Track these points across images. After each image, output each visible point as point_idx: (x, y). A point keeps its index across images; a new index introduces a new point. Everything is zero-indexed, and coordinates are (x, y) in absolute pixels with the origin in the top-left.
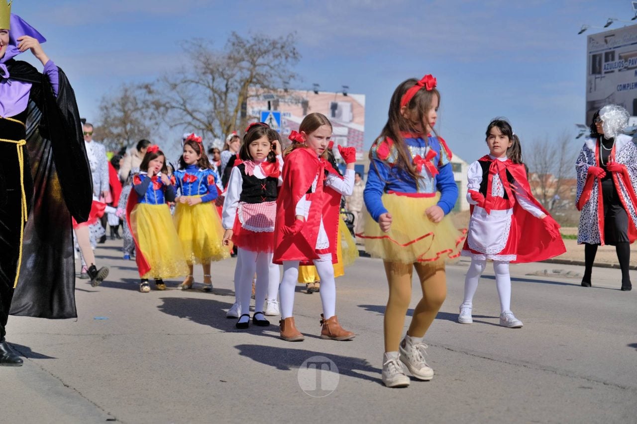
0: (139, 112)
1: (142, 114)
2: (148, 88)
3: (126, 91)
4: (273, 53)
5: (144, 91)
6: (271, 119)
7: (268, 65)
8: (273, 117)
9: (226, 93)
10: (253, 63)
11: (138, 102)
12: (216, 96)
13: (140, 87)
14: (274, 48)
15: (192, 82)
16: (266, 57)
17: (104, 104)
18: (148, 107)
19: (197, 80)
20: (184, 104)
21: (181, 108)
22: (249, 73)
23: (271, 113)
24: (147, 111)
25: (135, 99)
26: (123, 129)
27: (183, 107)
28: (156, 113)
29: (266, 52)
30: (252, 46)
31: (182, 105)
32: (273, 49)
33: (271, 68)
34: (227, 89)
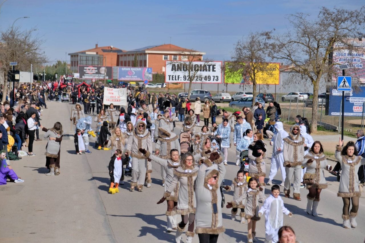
0: (261, 51)
1: (263, 52)
2: (267, 34)
3: (253, 38)
4: (351, 20)
5: (265, 37)
6: (344, 82)
7: (347, 28)
8: (346, 80)
9: (317, 49)
10: (336, 27)
11: (261, 44)
12: (311, 50)
13: (262, 35)
14: (351, 16)
15: (295, 42)
16: (346, 22)
17: (238, 47)
18: (267, 48)
19: (298, 41)
20: (289, 56)
21: (287, 58)
22: (334, 34)
23: (345, 78)
24: (266, 50)
25: (259, 42)
26: (251, 63)
27: (289, 58)
28: (272, 51)
29: (345, 20)
30: (336, 15)
31: (288, 56)
32: (350, 18)
33: (349, 30)
34: (318, 46)
